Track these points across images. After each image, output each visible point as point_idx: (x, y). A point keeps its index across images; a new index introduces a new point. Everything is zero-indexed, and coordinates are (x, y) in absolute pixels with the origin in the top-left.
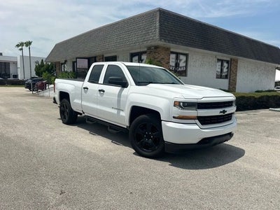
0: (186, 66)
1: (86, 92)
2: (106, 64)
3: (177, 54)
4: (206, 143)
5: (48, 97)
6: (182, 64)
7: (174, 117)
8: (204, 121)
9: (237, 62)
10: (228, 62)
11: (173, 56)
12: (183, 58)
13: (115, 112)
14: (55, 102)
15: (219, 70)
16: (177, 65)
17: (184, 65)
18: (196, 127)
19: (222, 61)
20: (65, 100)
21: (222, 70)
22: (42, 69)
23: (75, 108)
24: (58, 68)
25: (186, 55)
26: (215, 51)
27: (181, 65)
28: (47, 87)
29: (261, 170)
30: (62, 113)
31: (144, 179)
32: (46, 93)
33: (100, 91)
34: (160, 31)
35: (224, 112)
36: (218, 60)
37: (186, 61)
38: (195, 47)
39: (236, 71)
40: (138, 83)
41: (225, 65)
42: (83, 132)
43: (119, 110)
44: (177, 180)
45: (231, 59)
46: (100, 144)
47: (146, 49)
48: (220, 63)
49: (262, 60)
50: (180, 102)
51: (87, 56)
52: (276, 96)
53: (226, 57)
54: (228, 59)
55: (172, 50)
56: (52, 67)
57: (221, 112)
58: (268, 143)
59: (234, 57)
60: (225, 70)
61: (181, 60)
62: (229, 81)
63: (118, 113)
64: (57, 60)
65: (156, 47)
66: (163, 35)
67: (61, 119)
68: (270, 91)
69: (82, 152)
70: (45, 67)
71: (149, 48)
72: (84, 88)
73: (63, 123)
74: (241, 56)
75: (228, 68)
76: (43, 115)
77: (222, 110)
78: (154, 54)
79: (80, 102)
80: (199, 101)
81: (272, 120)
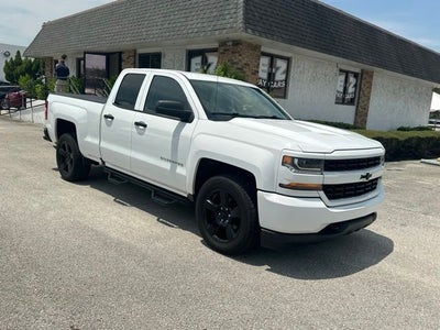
0: (286, 81)
1: (109, 125)
2: (150, 73)
3: (273, 57)
4: (335, 232)
5: (31, 124)
6: (280, 76)
7: (281, 185)
8: (334, 192)
9: (371, 77)
10: (356, 75)
11: (265, 61)
12: (281, 65)
13: (167, 166)
14: (47, 137)
15: (341, 90)
16: (271, 76)
17: (283, 77)
18: (319, 204)
19: (347, 73)
20: (67, 136)
21: (345, 89)
22: (19, 69)
23: (85, 152)
24: (48, 68)
25: (288, 60)
26: (338, 55)
27: (277, 78)
28: (28, 105)
29: (426, 280)
30: (61, 159)
31: (226, 301)
32: (26, 116)
33: (137, 124)
34: (246, 13)
35: (368, 176)
36: (341, 70)
37: (287, 72)
38: (304, 46)
39: (369, 93)
40: (212, 116)
41: (352, 80)
42: (103, 199)
43: (174, 162)
44: (286, 302)
45: (362, 71)
46: (137, 224)
47: (216, 45)
48: (343, 78)
49: (412, 75)
50: (293, 158)
51: (104, 49)
52: (432, 138)
53: (355, 67)
54: (358, 70)
55: (263, 49)
56: (38, 67)
57: (363, 177)
58: (428, 226)
59: (367, 67)
60: (351, 89)
61: (277, 69)
62: (357, 110)
63: (173, 169)
64: (46, 53)
65: (237, 43)
66: (249, 22)
67: (59, 169)
68: (421, 129)
69: (105, 241)
70: (24, 66)
71: (223, 43)
72: (106, 117)
73: (63, 178)
74: (380, 66)
75: (355, 86)
76: (23, 160)
77: (364, 173)
78: (232, 56)
79: (96, 142)
80: (328, 157)
81: (427, 181)
